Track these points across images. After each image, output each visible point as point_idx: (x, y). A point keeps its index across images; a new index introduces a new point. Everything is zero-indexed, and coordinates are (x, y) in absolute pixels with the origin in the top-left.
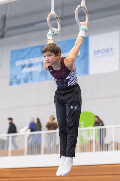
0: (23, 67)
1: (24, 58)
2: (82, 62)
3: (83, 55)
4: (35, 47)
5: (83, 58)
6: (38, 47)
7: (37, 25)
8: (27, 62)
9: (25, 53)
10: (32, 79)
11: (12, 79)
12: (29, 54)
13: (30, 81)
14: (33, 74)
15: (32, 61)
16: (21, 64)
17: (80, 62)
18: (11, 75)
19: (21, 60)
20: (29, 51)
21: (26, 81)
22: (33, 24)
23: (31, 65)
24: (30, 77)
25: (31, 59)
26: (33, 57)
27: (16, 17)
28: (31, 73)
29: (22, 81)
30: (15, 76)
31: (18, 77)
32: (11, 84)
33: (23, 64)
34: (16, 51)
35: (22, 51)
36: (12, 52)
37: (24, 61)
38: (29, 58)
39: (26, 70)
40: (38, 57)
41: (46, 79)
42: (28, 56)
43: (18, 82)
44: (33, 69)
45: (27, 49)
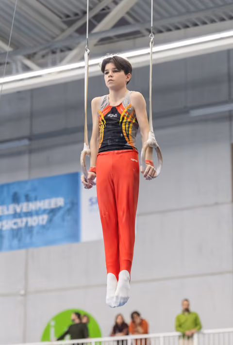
2: (68, 218)
3: (69, 206)
5: (69, 210)
17: (63, 219)
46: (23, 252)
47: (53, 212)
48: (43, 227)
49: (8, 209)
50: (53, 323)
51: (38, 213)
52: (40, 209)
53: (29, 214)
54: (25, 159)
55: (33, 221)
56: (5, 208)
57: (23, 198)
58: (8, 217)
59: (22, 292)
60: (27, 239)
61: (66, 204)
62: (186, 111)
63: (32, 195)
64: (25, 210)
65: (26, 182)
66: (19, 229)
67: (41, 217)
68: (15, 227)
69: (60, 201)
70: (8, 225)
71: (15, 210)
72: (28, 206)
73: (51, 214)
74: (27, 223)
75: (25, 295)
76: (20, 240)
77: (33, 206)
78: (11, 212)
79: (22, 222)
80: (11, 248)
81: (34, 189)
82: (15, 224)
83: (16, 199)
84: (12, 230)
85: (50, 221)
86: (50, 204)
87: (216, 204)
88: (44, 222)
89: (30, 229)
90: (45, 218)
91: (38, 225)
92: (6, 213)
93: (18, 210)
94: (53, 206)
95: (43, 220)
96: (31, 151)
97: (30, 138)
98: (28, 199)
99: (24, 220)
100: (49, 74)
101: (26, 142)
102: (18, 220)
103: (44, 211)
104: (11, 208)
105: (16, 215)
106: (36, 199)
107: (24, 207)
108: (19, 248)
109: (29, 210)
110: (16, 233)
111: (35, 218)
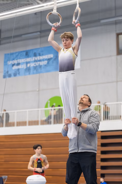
0: (13, 65)
1: (13, 59)
2: (55, 62)
4: (21, 52)
5: (55, 59)
6: (24, 51)
7: (23, 36)
8: (15, 62)
9: (15, 55)
10: (19, 74)
11: (5, 74)
12: (17, 56)
13: (18, 75)
14: (20, 71)
15: (19, 61)
16: (11, 64)
17: (53, 63)
18: (5, 71)
19: (12, 60)
20: (17, 54)
21: (15, 75)
22: (20, 35)
23: (18, 64)
24: (18, 73)
25: (18, 60)
26: (20, 58)
27: (8, 30)
28: (18, 69)
29: (12, 75)
30: (8, 72)
31: (10, 73)
32: (4, 77)
33: (13, 63)
34: (8, 54)
35: (12, 54)
36: (5, 55)
37: (13, 61)
38: (17, 59)
39: (15, 67)
40: (24, 58)
41: (29, 74)
42: (17, 58)
43: (10, 76)
44: (20, 67)
45: (16, 53)
46: (38, 75)
47: (49, 60)
48: (45, 65)
49: (32, 59)
50: (49, 102)
51: (43, 60)
52: (44, 58)
53: (40, 61)
54: (39, 40)
55: (42, 63)
56: (31, 58)
57: (38, 54)
58: (32, 62)
59: (38, 90)
60: (39, 70)
61: (54, 56)
62: (99, 20)
63: (41, 53)
64: (38, 59)
65: (39, 49)
66: (37, 66)
67: (44, 62)
68: (35, 66)
69: (51, 56)
70: (32, 65)
71: (35, 59)
72: (40, 57)
73: (49, 61)
74: (39, 64)
75: (39, 91)
76: (37, 70)
77: (41, 58)
78: (33, 60)
79: (37, 64)
80: (33, 73)
81: (42, 51)
82: (35, 64)
83: (35, 55)
84: (34, 67)
85: (48, 63)
86: (48, 57)
87: (111, 56)
88: (46, 64)
89: (40, 66)
90: (46, 62)
91: (43, 65)
92: (32, 60)
93: (36, 59)
94: (49, 58)
95: (45, 63)
96: (41, 37)
97: (40, 32)
98: (40, 55)
99: (38, 63)
100: (47, 5)
101: (39, 33)
102: (36, 63)
103: (46, 59)
104: (34, 59)
105: (35, 61)
106: (43, 55)
107: (38, 58)
108: (37, 73)
109: (40, 59)
110: (35, 68)
111: (42, 62)
